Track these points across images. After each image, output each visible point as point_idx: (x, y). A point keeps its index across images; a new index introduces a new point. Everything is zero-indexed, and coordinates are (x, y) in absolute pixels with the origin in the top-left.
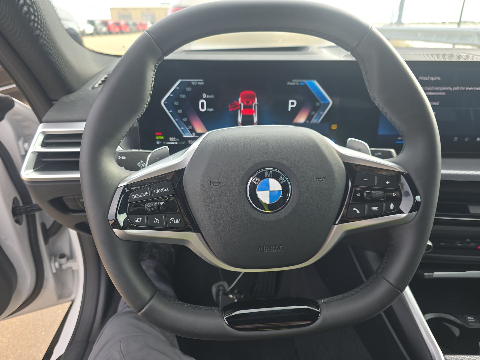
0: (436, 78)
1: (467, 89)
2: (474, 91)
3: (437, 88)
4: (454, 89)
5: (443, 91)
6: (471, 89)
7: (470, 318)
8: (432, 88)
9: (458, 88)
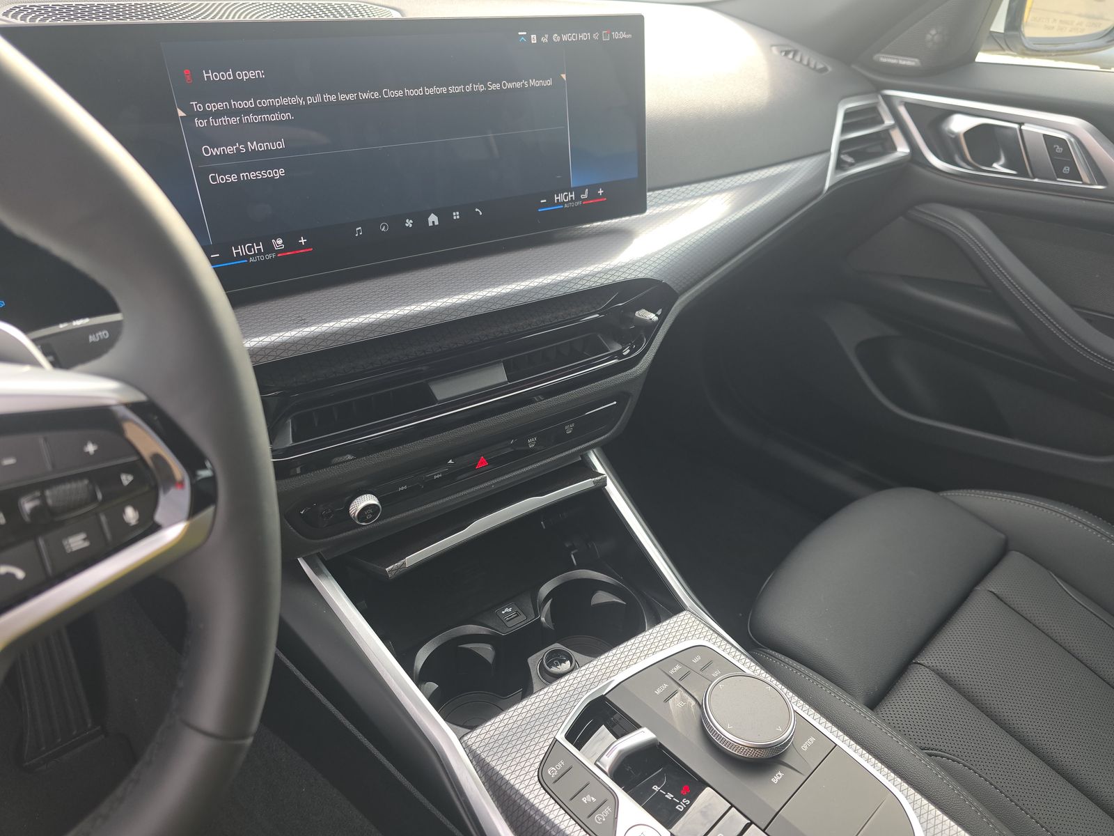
0: (252, 74)
1: (342, 97)
2: (358, 101)
3: (266, 103)
4: (310, 100)
5: (283, 109)
6: (351, 97)
7: (507, 610)
8: (250, 104)
9: (318, 99)
